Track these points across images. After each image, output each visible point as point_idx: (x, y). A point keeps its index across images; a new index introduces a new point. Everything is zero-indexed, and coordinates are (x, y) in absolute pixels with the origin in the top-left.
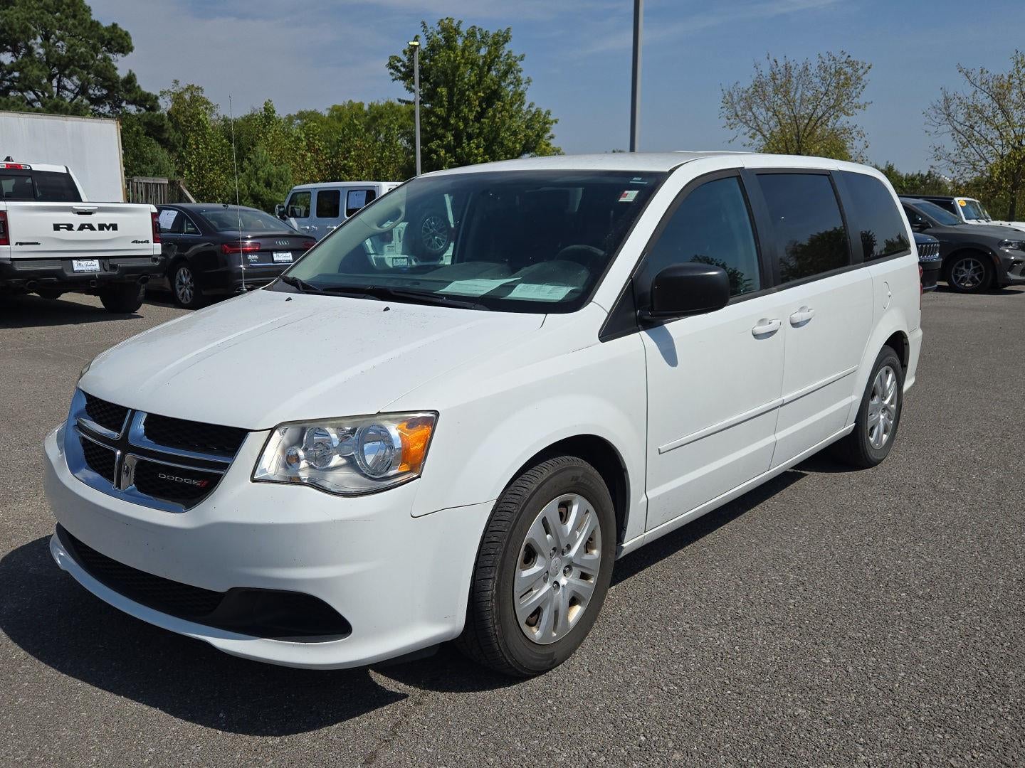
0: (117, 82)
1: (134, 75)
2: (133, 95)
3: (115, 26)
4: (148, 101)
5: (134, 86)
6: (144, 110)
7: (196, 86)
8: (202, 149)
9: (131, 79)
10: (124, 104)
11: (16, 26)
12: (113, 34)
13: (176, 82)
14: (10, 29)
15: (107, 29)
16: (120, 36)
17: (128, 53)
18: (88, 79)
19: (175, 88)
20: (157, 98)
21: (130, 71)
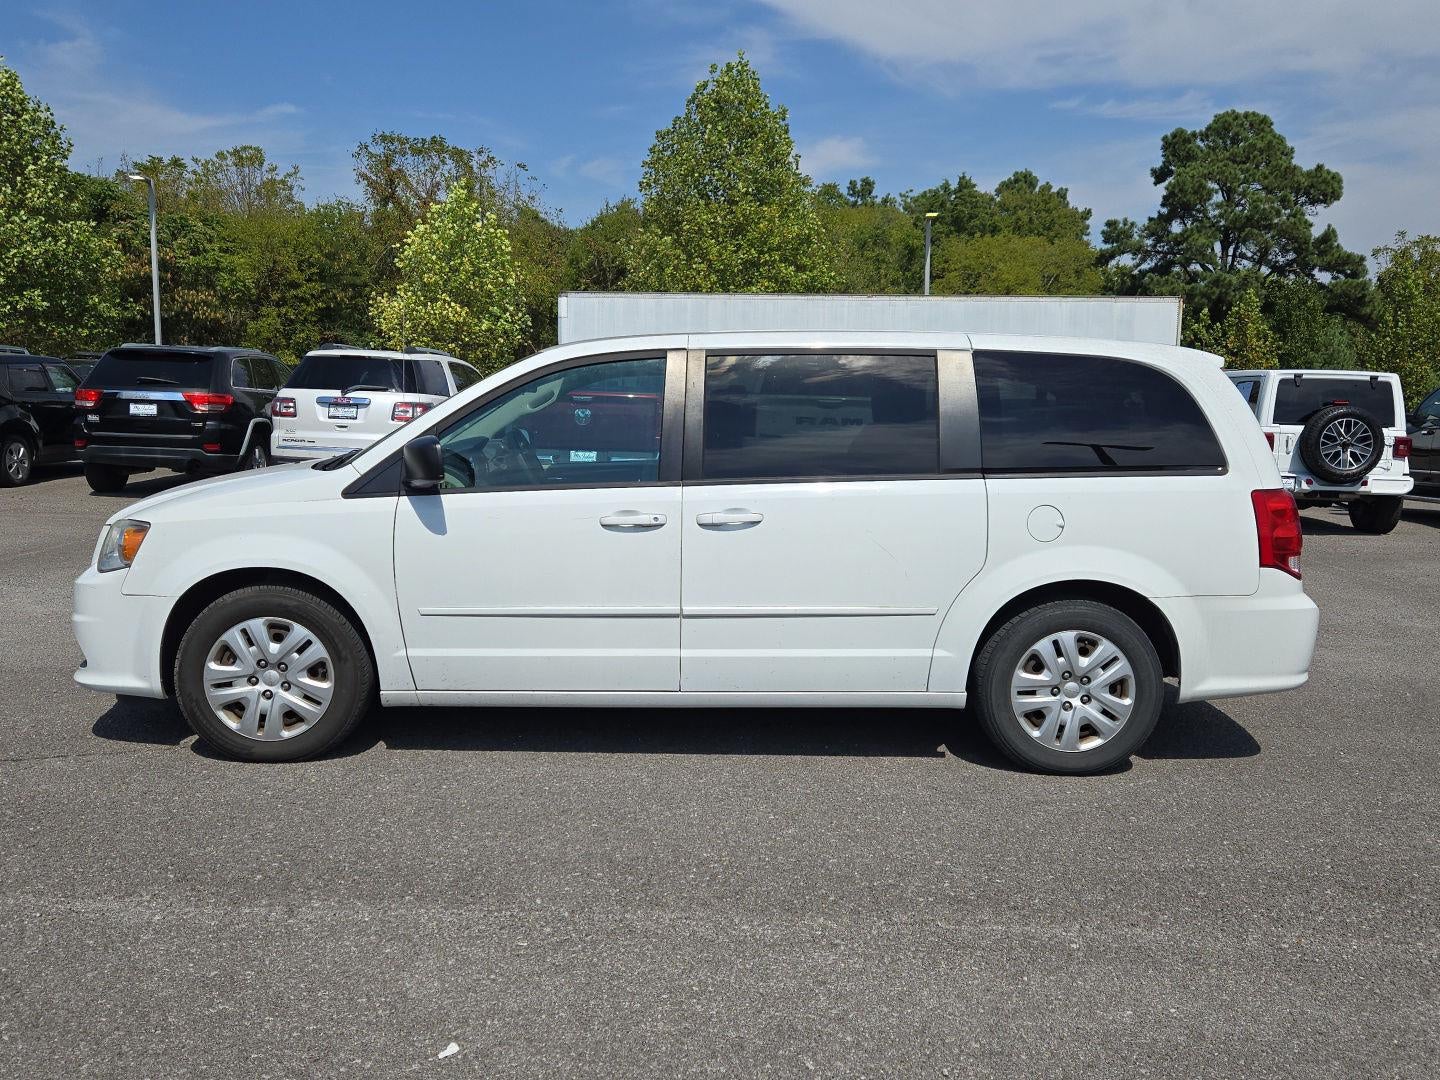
0: (1306, 242)
1: (1334, 231)
2: (1327, 258)
3: (1320, 168)
4: (1350, 266)
5: (1331, 247)
6: (1342, 277)
7: (1432, 237)
8: (1401, 328)
9: (1329, 236)
10: (1316, 272)
11: (1189, 187)
12: (1315, 180)
13: (1402, 234)
14: (1181, 190)
15: (1309, 174)
16: (1325, 181)
17: (1331, 203)
18: (1266, 241)
19: (1400, 243)
20: (1362, 259)
21: (1329, 226)
